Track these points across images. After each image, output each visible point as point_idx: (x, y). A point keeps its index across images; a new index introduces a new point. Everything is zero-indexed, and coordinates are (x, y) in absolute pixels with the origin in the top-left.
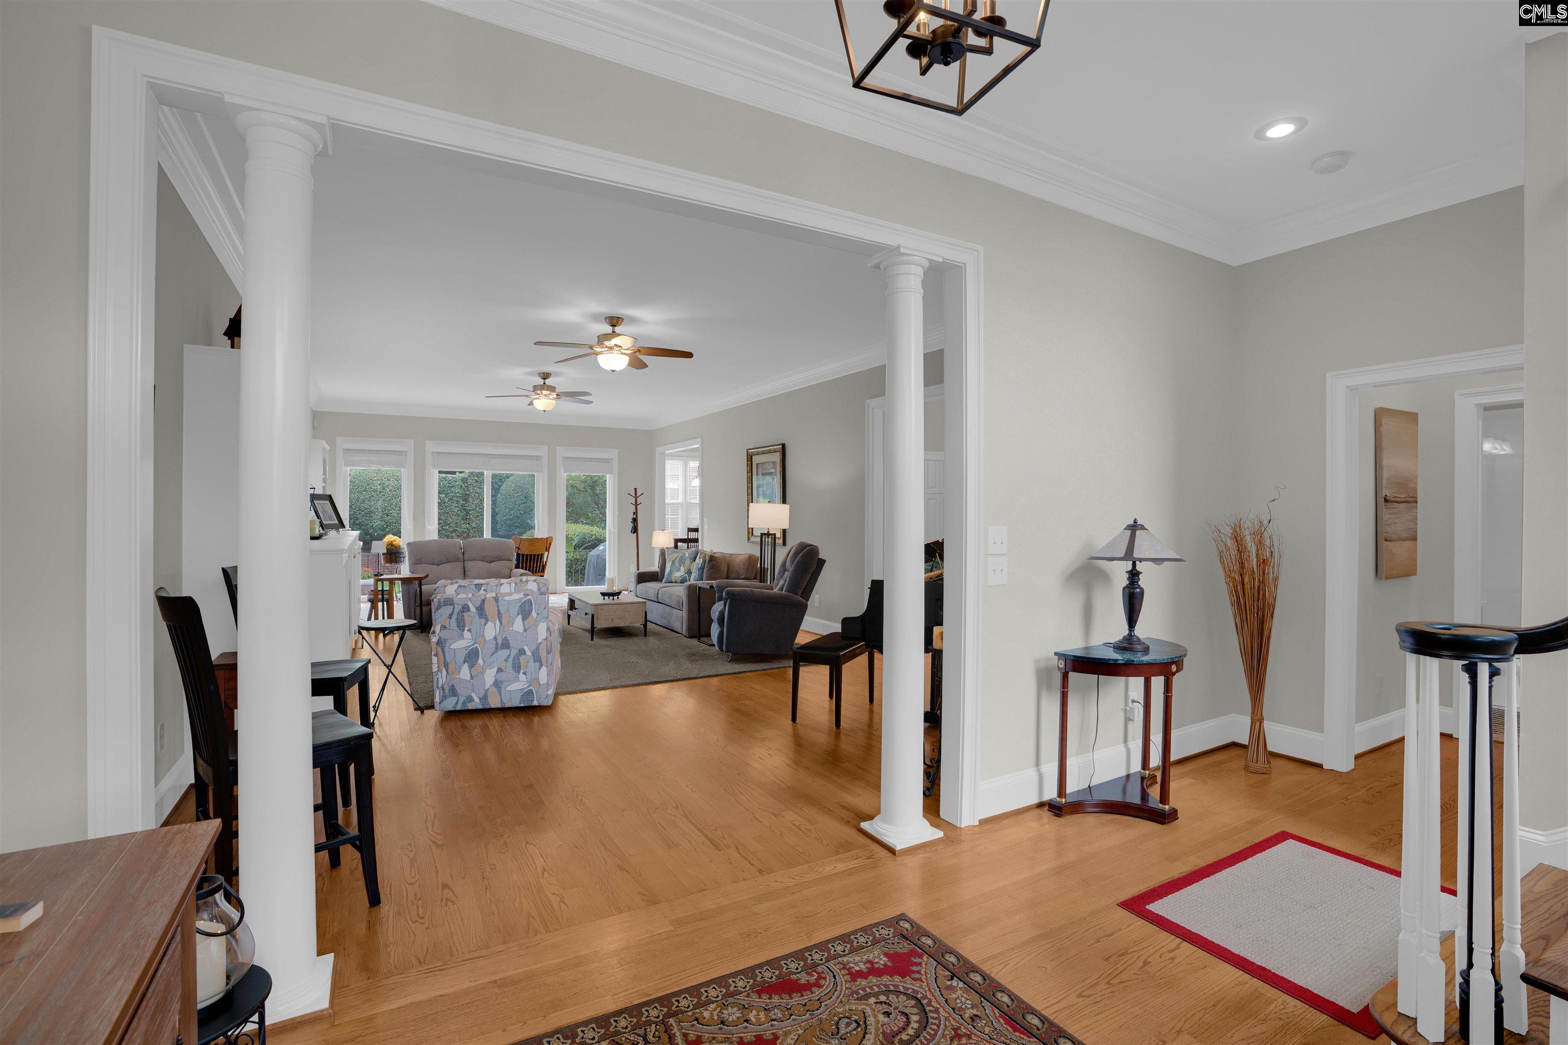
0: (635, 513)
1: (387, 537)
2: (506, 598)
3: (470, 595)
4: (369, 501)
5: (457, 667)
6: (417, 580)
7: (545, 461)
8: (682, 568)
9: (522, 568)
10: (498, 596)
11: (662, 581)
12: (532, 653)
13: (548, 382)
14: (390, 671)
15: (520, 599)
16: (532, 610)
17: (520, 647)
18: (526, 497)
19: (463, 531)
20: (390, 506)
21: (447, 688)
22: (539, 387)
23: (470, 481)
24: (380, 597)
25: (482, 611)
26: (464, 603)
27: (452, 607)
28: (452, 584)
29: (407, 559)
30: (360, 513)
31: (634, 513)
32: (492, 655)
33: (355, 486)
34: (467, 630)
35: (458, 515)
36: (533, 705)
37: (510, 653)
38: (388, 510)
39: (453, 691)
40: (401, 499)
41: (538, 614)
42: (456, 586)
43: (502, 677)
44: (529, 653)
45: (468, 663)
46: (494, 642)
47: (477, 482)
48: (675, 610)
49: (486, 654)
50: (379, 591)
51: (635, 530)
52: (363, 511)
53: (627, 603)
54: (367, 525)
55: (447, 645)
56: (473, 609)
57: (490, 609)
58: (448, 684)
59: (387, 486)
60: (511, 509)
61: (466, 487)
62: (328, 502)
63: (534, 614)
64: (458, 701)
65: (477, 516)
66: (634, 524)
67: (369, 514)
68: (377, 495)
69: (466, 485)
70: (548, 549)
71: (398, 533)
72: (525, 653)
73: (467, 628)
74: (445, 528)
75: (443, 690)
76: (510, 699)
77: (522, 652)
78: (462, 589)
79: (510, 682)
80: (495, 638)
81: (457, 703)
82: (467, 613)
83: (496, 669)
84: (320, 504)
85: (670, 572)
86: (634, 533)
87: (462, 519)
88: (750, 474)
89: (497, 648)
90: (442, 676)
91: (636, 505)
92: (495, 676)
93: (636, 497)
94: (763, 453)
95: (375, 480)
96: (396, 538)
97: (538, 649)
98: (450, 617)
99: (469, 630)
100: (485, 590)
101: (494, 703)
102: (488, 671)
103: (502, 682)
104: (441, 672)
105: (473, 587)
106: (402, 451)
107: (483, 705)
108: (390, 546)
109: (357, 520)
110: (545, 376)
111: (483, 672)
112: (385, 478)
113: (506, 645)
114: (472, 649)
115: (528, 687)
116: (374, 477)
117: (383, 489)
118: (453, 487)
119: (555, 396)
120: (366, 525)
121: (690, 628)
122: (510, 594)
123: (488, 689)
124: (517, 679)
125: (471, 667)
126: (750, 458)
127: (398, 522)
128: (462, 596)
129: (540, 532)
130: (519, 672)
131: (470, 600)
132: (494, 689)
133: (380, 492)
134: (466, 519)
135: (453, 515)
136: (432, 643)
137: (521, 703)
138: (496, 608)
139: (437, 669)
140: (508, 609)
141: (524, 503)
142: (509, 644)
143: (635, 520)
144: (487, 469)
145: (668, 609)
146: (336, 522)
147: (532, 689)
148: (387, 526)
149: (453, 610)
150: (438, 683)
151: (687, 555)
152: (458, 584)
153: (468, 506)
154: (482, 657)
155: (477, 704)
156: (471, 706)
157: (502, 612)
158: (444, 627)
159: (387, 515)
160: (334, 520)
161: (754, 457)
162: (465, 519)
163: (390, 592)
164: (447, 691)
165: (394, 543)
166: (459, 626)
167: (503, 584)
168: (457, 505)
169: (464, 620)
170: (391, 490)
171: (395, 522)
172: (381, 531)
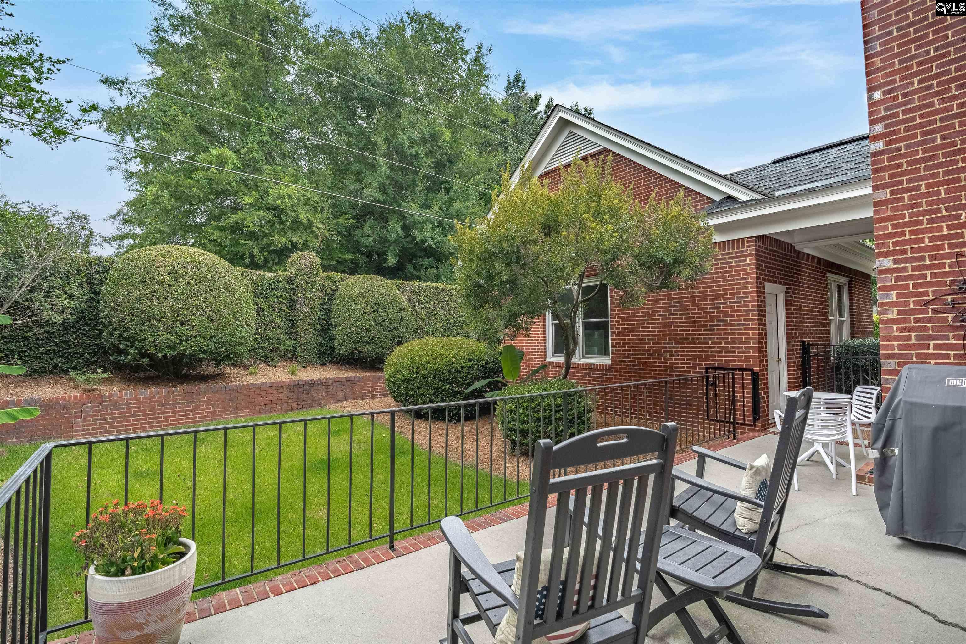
4: (150, 299)
18: (376, 304)
19: (287, 350)
20: (187, 309)
23: (297, 282)
30: (132, 320)
33: (124, 274)
35: (280, 328)
47: (307, 283)
52: (136, 316)
54: (145, 340)
59: (183, 276)
60: (357, 320)
61: (292, 289)
65: (307, 329)
67: (149, 321)
68: (164, 290)
69: (292, 287)
74: (263, 345)
87: (286, 333)
95: (161, 267)
109: (124, 331)
112: (179, 264)
116: (160, 262)
118: (274, 289)
120: (143, 340)
133: (170, 286)
134: (291, 333)
135: (273, 328)
141: (374, 311)
148: (181, 340)
153: (295, 316)
159: (182, 324)
162: (289, 333)
168: (279, 314)
170: (189, 283)
171: (195, 337)
172: (166, 355)
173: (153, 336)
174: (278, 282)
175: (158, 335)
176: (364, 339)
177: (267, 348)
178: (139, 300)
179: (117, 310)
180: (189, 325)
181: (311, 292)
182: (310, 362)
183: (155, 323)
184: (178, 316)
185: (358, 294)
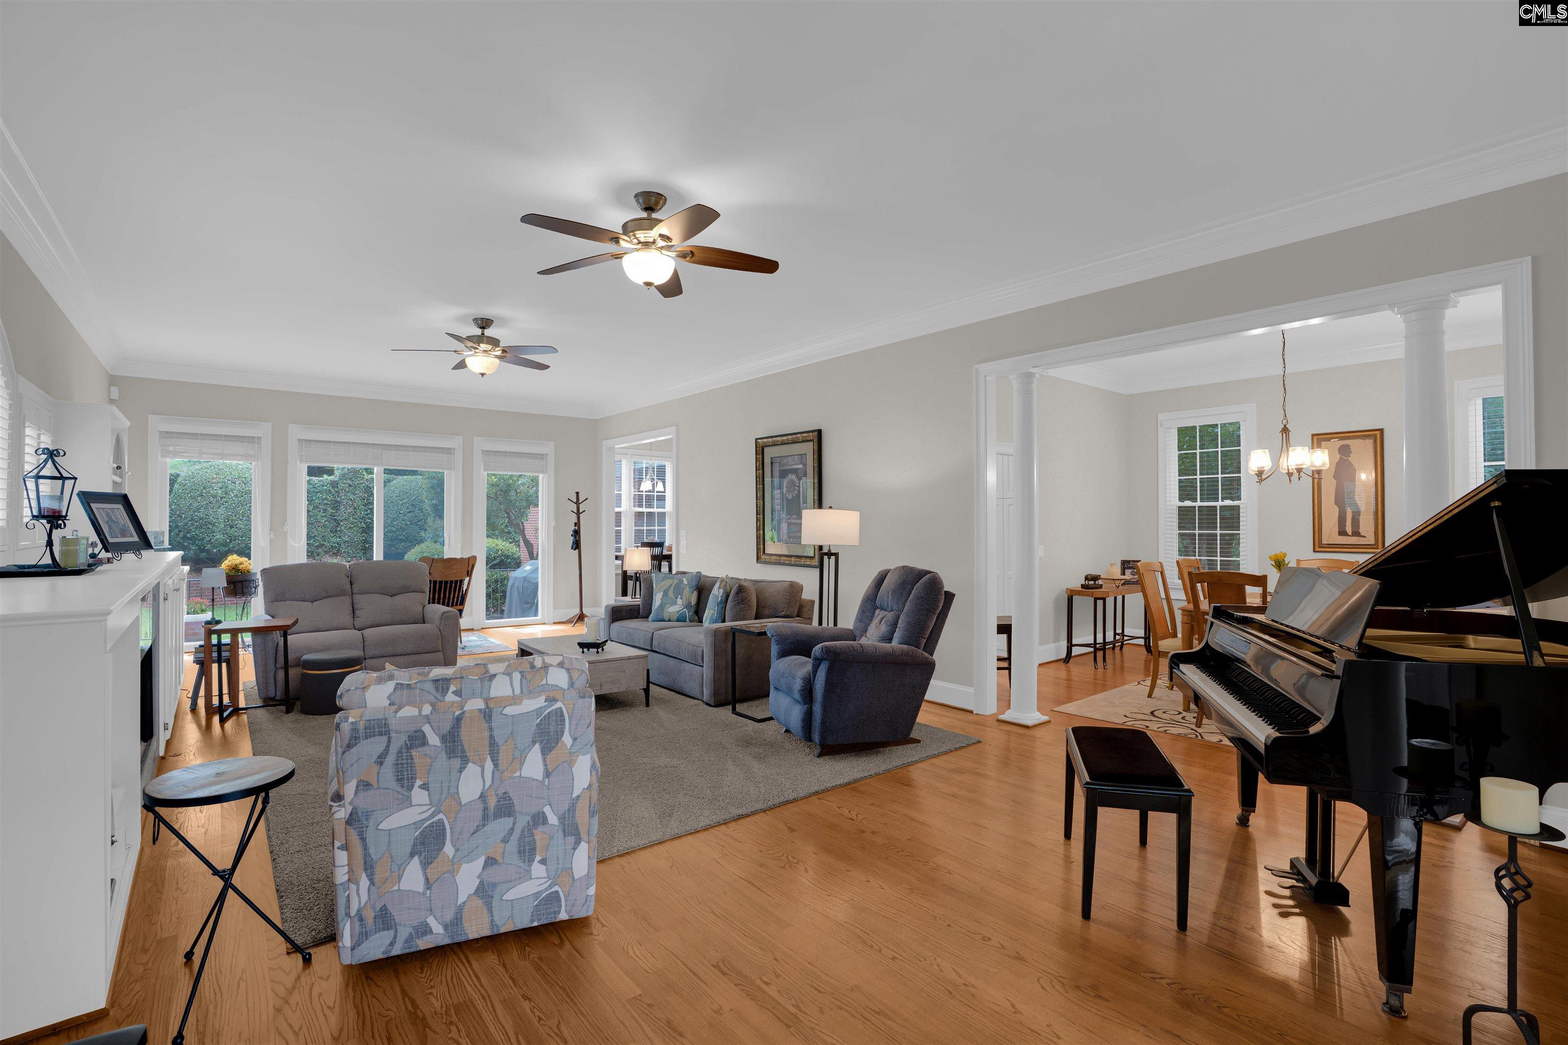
0: (577, 524)
1: (230, 558)
2: (510, 710)
3: (427, 709)
4: (206, 508)
5: (395, 868)
6: (279, 630)
7: (459, 456)
8: (679, 601)
9: (443, 604)
10: (491, 706)
11: (647, 617)
12: (559, 819)
13: (488, 332)
14: (228, 885)
15: (539, 711)
16: (563, 732)
17: (534, 810)
18: (413, 505)
19: (332, 546)
20: (235, 516)
21: (369, 915)
22: (476, 338)
23: (341, 485)
24: (215, 655)
25: (454, 742)
26: (413, 728)
27: (384, 739)
28: (380, 681)
29: (261, 590)
30: (193, 525)
31: (575, 524)
32: (474, 833)
34: (420, 787)
35: (325, 526)
36: (557, 920)
37: (514, 824)
38: (232, 520)
39: (385, 919)
40: (250, 506)
41: (575, 739)
42: (390, 686)
43: (494, 875)
44: (553, 819)
45: (420, 856)
46: (480, 806)
47: (350, 486)
48: (685, 663)
49: (461, 833)
50: (214, 645)
51: (577, 545)
52: (196, 522)
53: (622, 659)
54: (203, 539)
55: (372, 823)
56: (434, 740)
57: (471, 736)
58: (373, 907)
59: (232, 490)
60: (394, 520)
61: (336, 492)
62: (120, 506)
63: (567, 739)
64: (395, 937)
66: (576, 537)
67: (206, 525)
68: (217, 501)
69: (336, 489)
70: (469, 574)
71: (245, 552)
72: (545, 820)
73: (419, 782)
74: (315, 546)
75: (361, 919)
76: (511, 917)
77: (539, 819)
78: (405, 692)
79: (511, 883)
80: (482, 796)
81: (392, 944)
82: (420, 749)
83: (482, 860)
84: (102, 509)
85: (662, 606)
86: (575, 549)
87: (330, 531)
88: (761, 471)
89: (485, 818)
90: (358, 890)
91: (578, 513)
92: (479, 877)
93: (578, 503)
94: (783, 443)
95: (214, 483)
96: (244, 559)
97: (572, 809)
98: (380, 761)
99: (424, 787)
100: (458, 693)
101: (475, 928)
102: (465, 867)
103: (494, 885)
104: (357, 884)
105: (430, 687)
106: (255, 437)
107: (452, 937)
108: (234, 571)
109: (187, 533)
110: (484, 323)
111: (454, 867)
112: (229, 480)
113: (505, 808)
114: (431, 825)
115: (550, 887)
116: (211, 479)
117: (226, 493)
119: (499, 353)
120: (197, 544)
121: (716, 693)
122: (514, 700)
123: (464, 903)
124: (527, 876)
125: (425, 865)
126: (760, 450)
127: (247, 534)
128: (409, 711)
129: (452, 550)
130: (531, 861)
131: (428, 720)
132: (478, 902)
133: (221, 498)
134: (336, 531)
135: (318, 526)
136: (335, 822)
137: (532, 921)
138: (487, 734)
139: (346, 878)
140: (512, 733)
141: (410, 512)
142: (511, 806)
143: (577, 533)
144: (378, 465)
145: (672, 662)
146: (136, 538)
147: (557, 892)
148: (231, 540)
149: (388, 746)
150: (348, 906)
151: (685, 582)
152: (394, 682)
153: (339, 515)
154: (452, 840)
155: (438, 935)
156: (423, 944)
157: (499, 740)
158: (364, 785)
159: (231, 527)
160: (132, 536)
161: (766, 449)
162: (334, 531)
163: (234, 647)
164: (370, 922)
165: (241, 567)
166: (400, 780)
167: (495, 675)
169: (412, 765)
170: (237, 495)
171: (242, 537)
172: (219, 550)
173: (210, 536)
174: (323, 486)
175: (213, 536)
176: (400, 537)
177: (313, 544)
178: (198, 510)
179: (181, 516)
180: (236, 528)
181: (354, 494)
182: (355, 557)
183: (210, 526)
184: (228, 521)
185: (396, 497)
